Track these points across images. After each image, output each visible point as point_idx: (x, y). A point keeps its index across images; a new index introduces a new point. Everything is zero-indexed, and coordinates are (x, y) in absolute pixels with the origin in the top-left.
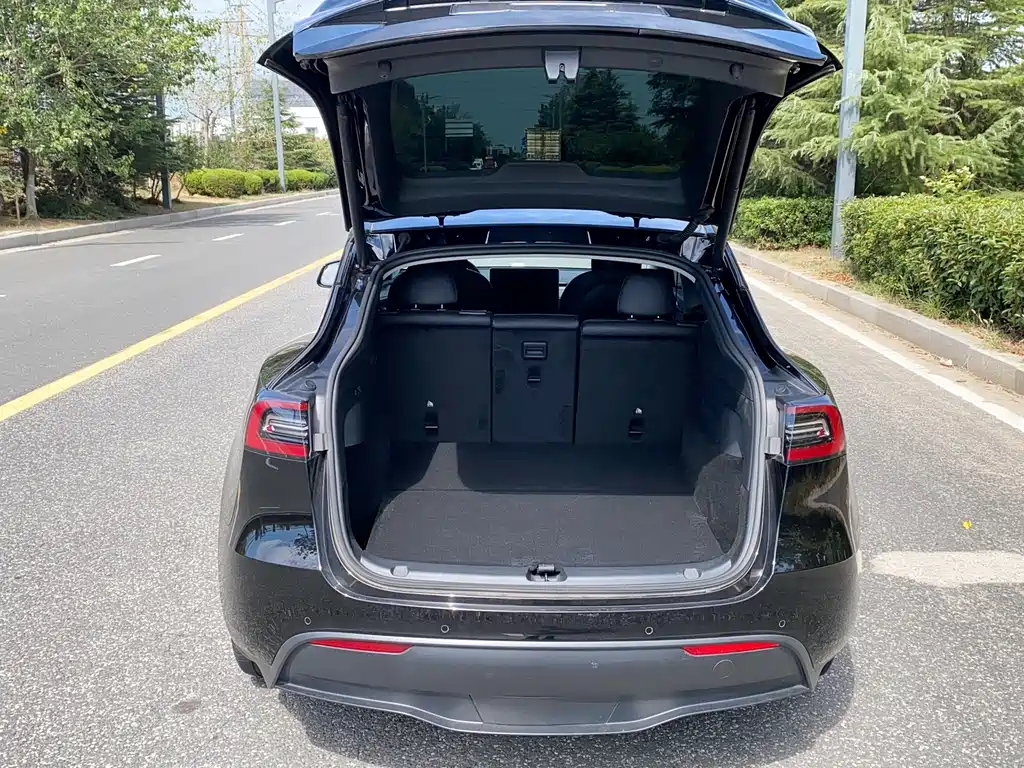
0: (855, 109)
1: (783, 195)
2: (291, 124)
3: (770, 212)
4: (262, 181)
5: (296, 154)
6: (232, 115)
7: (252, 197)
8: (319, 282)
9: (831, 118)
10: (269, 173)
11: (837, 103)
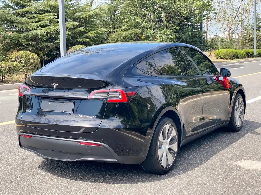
4: (246, 53)
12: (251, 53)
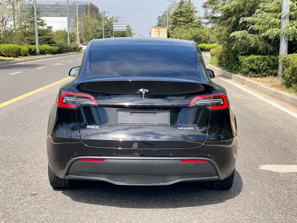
0: (287, 17)
1: (260, 54)
2: (42, 24)
3: (253, 61)
4: (28, 50)
5: (44, 38)
6: (14, 20)
7: (24, 57)
8: (69, 74)
9: (278, 21)
10: (31, 46)
11: (280, 14)
12: (33, 50)
